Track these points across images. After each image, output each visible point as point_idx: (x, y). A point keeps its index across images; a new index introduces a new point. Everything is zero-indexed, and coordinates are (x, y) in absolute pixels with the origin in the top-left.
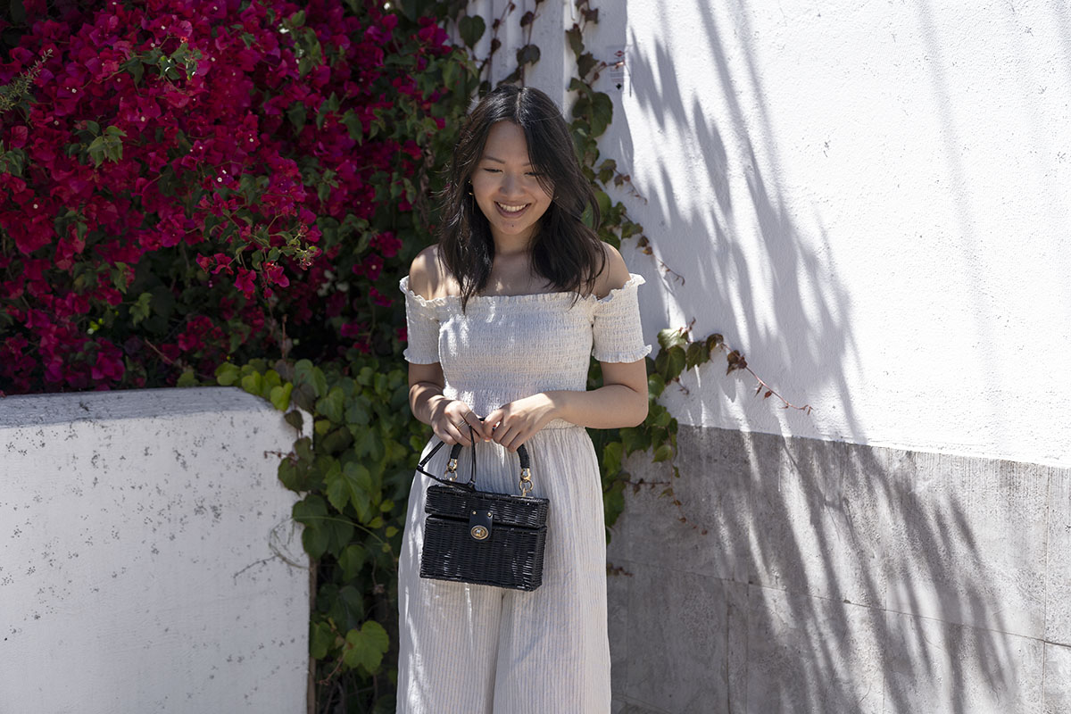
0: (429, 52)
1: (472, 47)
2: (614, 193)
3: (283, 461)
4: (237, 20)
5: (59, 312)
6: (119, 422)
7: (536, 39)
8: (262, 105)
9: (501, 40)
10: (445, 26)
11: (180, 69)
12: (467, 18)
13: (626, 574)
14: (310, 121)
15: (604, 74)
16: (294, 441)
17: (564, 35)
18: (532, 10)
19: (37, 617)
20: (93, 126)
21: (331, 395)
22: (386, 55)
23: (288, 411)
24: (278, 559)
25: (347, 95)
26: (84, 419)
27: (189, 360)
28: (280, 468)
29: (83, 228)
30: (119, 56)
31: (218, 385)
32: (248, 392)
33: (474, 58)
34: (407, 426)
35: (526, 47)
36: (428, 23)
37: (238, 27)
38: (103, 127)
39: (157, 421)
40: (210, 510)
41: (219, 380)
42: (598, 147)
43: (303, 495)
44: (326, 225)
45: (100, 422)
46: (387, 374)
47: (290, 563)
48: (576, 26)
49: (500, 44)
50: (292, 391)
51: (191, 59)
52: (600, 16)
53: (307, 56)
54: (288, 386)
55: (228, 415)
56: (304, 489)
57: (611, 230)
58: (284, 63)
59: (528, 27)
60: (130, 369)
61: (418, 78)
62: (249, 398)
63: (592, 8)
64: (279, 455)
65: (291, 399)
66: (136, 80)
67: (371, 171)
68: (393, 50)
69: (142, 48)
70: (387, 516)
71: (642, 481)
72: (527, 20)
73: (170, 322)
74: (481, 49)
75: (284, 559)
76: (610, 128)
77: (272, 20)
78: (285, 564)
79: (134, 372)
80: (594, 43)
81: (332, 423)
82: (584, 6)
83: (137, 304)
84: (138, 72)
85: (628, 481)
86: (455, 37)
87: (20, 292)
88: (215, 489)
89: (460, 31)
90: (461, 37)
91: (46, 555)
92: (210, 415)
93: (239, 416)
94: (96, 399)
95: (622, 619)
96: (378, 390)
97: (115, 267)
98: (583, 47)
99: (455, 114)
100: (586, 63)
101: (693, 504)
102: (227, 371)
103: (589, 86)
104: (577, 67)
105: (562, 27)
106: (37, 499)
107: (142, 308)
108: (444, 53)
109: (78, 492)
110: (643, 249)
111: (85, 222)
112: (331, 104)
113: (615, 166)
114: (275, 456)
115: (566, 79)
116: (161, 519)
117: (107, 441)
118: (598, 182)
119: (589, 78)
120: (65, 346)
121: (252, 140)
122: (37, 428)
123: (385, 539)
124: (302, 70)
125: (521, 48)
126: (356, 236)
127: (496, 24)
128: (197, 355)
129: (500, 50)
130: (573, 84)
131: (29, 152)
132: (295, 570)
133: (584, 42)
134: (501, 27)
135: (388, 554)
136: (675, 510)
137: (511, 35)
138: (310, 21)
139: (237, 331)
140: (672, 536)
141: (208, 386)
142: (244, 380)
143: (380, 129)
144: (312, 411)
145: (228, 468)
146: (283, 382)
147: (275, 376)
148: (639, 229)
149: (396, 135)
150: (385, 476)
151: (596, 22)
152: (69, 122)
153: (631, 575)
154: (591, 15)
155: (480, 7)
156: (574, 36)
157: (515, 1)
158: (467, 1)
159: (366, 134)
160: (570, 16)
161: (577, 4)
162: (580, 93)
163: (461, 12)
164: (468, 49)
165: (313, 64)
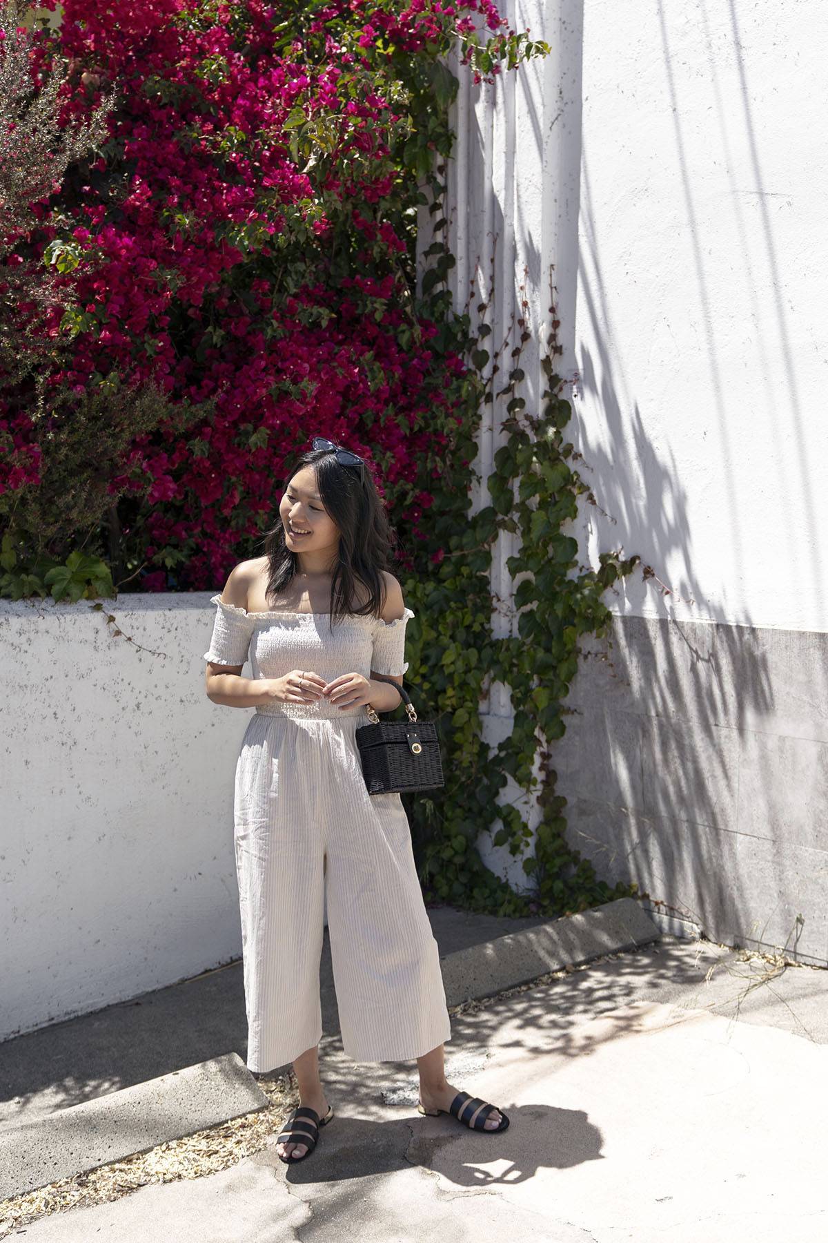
0: (452, 375)
1: (480, 370)
2: (572, 465)
4: (334, 359)
5: (222, 542)
7: (521, 366)
8: (347, 411)
9: (499, 366)
10: (463, 357)
11: (303, 394)
12: (477, 351)
13: (579, 713)
14: (376, 421)
15: (565, 387)
17: (540, 364)
18: (519, 347)
19: (213, 725)
20: (250, 427)
22: (425, 377)
25: (400, 405)
29: (240, 488)
30: (267, 386)
33: (482, 378)
34: (437, 618)
35: (515, 370)
36: (452, 356)
37: (335, 364)
38: (255, 429)
42: (562, 435)
46: (424, 584)
48: (548, 357)
49: (498, 368)
51: (310, 387)
52: (563, 350)
53: (377, 380)
57: (570, 490)
58: (361, 385)
59: (517, 357)
61: (445, 392)
63: (558, 345)
66: (274, 398)
67: (415, 452)
68: (430, 374)
69: (279, 379)
70: (424, 676)
71: (589, 653)
72: (516, 353)
74: (486, 371)
76: (570, 423)
77: (354, 359)
80: (559, 368)
82: (553, 343)
84: (275, 394)
85: (580, 652)
86: (469, 364)
87: (200, 529)
89: (473, 359)
90: (474, 363)
95: (577, 744)
96: (419, 594)
97: (257, 513)
98: (552, 370)
99: (470, 414)
100: (554, 380)
101: (621, 666)
103: (556, 396)
104: (548, 383)
105: (538, 358)
108: (460, 375)
110: (590, 501)
111: (242, 485)
112: (390, 410)
113: (573, 448)
115: (541, 391)
118: (562, 458)
119: (556, 390)
121: (343, 434)
123: (422, 690)
124: (372, 388)
125: (512, 370)
126: (404, 494)
127: (496, 355)
129: (499, 372)
130: (546, 394)
131: (210, 443)
133: (552, 367)
134: (499, 357)
135: (424, 700)
136: (610, 671)
137: (506, 362)
138: (377, 357)
140: (608, 687)
143: (420, 426)
148: (588, 488)
149: (431, 429)
150: (423, 650)
151: (561, 354)
152: (235, 424)
153: (582, 714)
154: (557, 350)
155: (486, 345)
156: (547, 363)
157: (508, 341)
158: (477, 340)
159: (411, 429)
160: (544, 351)
161: (549, 343)
162: (550, 400)
163: (474, 347)
164: (478, 372)
165: (379, 385)
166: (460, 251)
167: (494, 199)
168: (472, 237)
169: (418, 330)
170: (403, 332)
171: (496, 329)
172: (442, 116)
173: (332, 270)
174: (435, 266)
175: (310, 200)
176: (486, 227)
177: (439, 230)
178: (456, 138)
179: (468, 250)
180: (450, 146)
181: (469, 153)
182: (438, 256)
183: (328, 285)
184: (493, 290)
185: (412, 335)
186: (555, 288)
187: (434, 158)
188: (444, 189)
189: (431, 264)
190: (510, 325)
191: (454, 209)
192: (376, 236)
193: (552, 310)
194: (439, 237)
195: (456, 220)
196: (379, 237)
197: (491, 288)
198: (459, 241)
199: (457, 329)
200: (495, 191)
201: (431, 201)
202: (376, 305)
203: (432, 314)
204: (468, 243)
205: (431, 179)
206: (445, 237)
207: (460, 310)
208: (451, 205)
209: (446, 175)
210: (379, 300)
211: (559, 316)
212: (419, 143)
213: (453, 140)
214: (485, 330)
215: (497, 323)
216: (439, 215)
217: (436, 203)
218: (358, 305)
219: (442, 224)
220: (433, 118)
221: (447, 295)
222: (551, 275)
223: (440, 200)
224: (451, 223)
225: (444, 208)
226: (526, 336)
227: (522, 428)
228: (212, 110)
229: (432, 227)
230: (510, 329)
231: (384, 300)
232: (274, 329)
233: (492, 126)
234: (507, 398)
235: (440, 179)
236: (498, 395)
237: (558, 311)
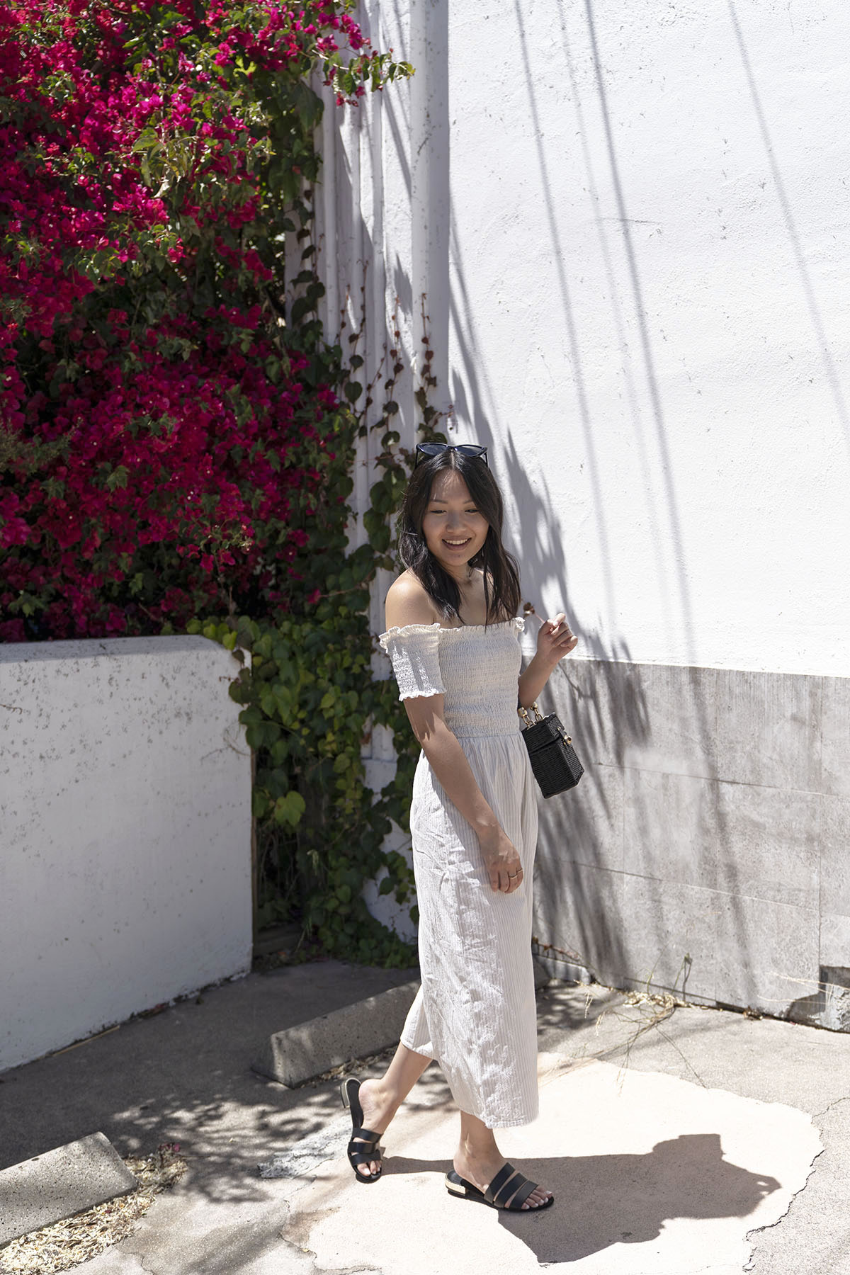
0: (323, 408)
1: (353, 403)
3: (232, 683)
4: (197, 394)
5: (83, 587)
6: (125, 657)
7: (395, 398)
8: (214, 447)
9: (373, 398)
10: (335, 389)
11: (164, 430)
12: (349, 384)
14: (245, 457)
15: (441, 420)
16: (239, 670)
17: (413, 396)
18: (393, 378)
19: (77, 781)
20: (108, 465)
21: (263, 640)
22: (295, 410)
23: (235, 650)
24: (230, 749)
25: (269, 440)
26: (103, 654)
27: (167, 616)
28: (230, 688)
29: (101, 530)
30: (124, 421)
31: (187, 634)
32: (208, 638)
33: (355, 411)
34: (315, 660)
35: (389, 403)
36: (324, 388)
37: (198, 398)
38: (114, 467)
39: (150, 656)
40: (184, 715)
41: (189, 630)
43: (246, 706)
44: (258, 526)
45: (113, 656)
46: (300, 625)
47: (238, 752)
48: (422, 388)
49: (372, 401)
50: (237, 636)
51: (170, 423)
52: (438, 382)
53: (244, 414)
54: (234, 634)
55: (195, 653)
56: (247, 702)
58: (227, 420)
59: (390, 389)
60: (130, 624)
61: (317, 426)
62: (209, 642)
63: (433, 376)
64: (229, 679)
65: (237, 642)
66: (134, 435)
67: (287, 489)
68: (301, 407)
69: (138, 415)
70: (302, 722)
72: (390, 383)
73: (154, 594)
74: (360, 404)
75: (234, 749)
77: (219, 392)
78: (234, 752)
79: (132, 626)
80: (433, 400)
81: (264, 658)
82: (427, 375)
83: (134, 580)
84: (135, 431)
86: (341, 396)
87: (59, 574)
88: (188, 701)
89: (345, 392)
90: (347, 396)
91: (81, 741)
92: (184, 653)
93: (202, 654)
94: (111, 643)
96: (295, 636)
97: (120, 556)
98: (426, 403)
99: (343, 449)
100: (429, 413)
102: (194, 625)
103: (431, 429)
104: (423, 416)
105: (412, 390)
106: (76, 706)
107: (137, 584)
108: (332, 408)
109: (101, 701)
111: (103, 527)
112: (259, 446)
114: (227, 680)
115: (416, 424)
116: (153, 720)
117: (118, 669)
119: (431, 423)
120: (87, 609)
121: (208, 472)
122: (74, 660)
123: (301, 736)
124: (239, 423)
125: (386, 403)
126: (277, 532)
127: (369, 387)
128: (173, 614)
130: (421, 427)
131: (66, 482)
132: (241, 756)
133: (427, 399)
134: (372, 390)
135: (303, 747)
137: (379, 395)
138: (243, 391)
139: (200, 598)
141: (181, 634)
142: (205, 630)
143: (291, 462)
144: (250, 649)
145: (196, 687)
146: (231, 631)
147: (225, 627)
149: (303, 465)
150: (301, 694)
151: (435, 385)
152: (92, 463)
154: (432, 381)
155: (358, 376)
156: (421, 395)
157: (381, 372)
158: (349, 372)
159: (282, 465)
160: (417, 382)
161: (423, 374)
162: (426, 433)
163: (346, 379)
164: (351, 405)
165: (247, 419)
166: (329, 279)
167: (362, 225)
168: (341, 267)
169: (287, 362)
170: (272, 363)
171: (368, 360)
172: (307, 139)
173: (195, 299)
174: (304, 294)
175: (162, 227)
176: (356, 254)
177: (307, 257)
178: (322, 162)
179: (338, 278)
180: (316, 170)
181: (336, 178)
182: (307, 284)
183: (192, 315)
184: (364, 320)
185: (281, 367)
186: (428, 317)
187: (301, 182)
188: (311, 215)
189: (300, 293)
190: (383, 356)
191: (323, 236)
192: (241, 263)
193: (425, 340)
194: (308, 266)
195: (325, 247)
196: (244, 264)
197: (362, 317)
198: (328, 269)
199: (328, 360)
200: (364, 217)
201: (298, 227)
202: (242, 336)
203: (302, 345)
204: (338, 271)
205: (298, 205)
206: (314, 265)
207: (331, 340)
208: (319, 233)
209: (314, 200)
210: (244, 330)
211: (432, 347)
212: (283, 167)
213: (320, 164)
214: (357, 361)
215: (369, 354)
216: (307, 242)
217: (304, 230)
218: (223, 335)
219: (310, 252)
220: (298, 140)
221: (317, 325)
222: (423, 304)
223: (308, 226)
224: (320, 250)
225: (312, 234)
226: (398, 368)
227: (397, 462)
228: (58, 130)
229: (300, 255)
230: (382, 360)
231: (250, 331)
232: (131, 362)
233: (359, 150)
234: (381, 432)
235: (307, 205)
236: (372, 428)
237: (430, 342)
